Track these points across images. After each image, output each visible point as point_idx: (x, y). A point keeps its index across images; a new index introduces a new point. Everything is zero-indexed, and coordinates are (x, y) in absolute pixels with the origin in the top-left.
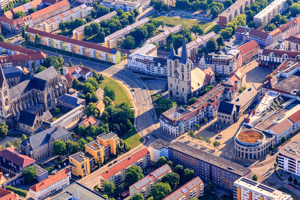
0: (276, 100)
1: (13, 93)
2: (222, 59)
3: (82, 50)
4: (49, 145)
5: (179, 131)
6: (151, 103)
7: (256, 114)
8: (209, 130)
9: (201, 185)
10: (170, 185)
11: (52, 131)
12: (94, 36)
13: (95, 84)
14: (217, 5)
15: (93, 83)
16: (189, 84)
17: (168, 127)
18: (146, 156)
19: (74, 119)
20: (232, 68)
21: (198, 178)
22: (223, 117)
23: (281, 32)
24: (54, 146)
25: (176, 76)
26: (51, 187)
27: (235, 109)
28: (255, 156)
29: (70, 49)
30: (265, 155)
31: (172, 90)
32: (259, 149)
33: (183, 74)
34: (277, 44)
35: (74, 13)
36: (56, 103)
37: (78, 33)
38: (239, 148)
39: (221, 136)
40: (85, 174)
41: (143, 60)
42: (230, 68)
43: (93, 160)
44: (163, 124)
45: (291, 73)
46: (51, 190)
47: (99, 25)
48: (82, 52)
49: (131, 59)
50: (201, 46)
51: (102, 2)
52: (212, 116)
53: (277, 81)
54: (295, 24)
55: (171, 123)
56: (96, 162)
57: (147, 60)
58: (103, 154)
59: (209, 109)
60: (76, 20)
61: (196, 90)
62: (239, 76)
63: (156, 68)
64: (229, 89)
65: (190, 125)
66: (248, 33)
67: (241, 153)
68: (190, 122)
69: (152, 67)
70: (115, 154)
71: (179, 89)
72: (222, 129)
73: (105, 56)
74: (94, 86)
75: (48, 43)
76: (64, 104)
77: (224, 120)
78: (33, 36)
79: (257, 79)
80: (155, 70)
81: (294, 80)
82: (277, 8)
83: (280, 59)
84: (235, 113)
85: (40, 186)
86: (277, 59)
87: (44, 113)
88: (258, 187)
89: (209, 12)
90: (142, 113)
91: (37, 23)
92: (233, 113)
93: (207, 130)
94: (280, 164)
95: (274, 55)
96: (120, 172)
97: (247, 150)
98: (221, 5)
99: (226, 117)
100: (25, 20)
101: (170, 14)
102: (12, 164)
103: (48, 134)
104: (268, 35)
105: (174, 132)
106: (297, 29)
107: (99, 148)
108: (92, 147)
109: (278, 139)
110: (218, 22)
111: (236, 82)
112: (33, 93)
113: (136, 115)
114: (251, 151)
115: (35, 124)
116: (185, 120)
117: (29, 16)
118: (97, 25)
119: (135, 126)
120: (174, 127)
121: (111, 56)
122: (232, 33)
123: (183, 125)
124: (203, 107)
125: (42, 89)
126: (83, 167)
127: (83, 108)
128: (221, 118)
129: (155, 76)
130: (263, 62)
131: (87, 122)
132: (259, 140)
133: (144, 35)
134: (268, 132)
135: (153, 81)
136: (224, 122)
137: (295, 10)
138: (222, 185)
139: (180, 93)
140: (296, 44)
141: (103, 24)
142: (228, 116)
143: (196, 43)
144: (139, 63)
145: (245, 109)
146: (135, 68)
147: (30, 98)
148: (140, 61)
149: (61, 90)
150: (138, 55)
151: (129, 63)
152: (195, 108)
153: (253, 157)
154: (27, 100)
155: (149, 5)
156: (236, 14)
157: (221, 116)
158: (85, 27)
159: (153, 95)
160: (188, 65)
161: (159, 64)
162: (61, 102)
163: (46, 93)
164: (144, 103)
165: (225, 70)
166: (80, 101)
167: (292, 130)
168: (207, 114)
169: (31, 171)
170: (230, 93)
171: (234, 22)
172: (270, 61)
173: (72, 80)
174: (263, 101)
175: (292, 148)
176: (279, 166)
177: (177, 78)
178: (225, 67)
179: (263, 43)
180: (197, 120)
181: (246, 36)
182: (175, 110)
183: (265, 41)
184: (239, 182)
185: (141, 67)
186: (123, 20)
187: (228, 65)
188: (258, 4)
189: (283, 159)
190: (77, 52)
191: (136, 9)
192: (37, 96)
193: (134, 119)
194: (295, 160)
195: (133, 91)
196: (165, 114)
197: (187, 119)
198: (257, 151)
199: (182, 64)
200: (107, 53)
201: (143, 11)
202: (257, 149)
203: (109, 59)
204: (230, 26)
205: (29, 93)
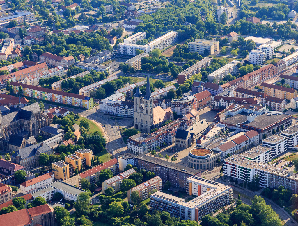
0: (224, 130)
1: (4, 121)
2: (180, 103)
3: (60, 98)
4: (35, 158)
5: (143, 151)
6: (120, 134)
7: (206, 138)
8: (168, 152)
9: (160, 182)
10: (135, 181)
11: (38, 146)
12: (70, 90)
13: (72, 119)
14: (177, 68)
15: (70, 118)
16: (151, 118)
17: (134, 148)
18: (116, 164)
19: (55, 143)
20: (188, 110)
21: (158, 177)
22: (179, 142)
23: (230, 86)
24: (40, 157)
25: (141, 111)
26: (38, 185)
27: (189, 135)
28: (205, 167)
29: (50, 98)
30: (213, 167)
31: (137, 124)
32: (208, 161)
33: (146, 109)
34: (226, 93)
35: (52, 73)
36: (39, 132)
37: (56, 86)
38: (192, 161)
39: (178, 155)
40: (65, 177)
41: (113, 104)
42: (186, 110)
43: (72, 168)
44: (130, 146)
45: (237, 112)
46: (38, 187)
47: (75, 80)
48: (60, 100)
49: (102, 104)
50: (163, 96)
51: (76, 65)
52: (170, 141)
53: (225, 117)
54: (242, 81)
55: (136, 144)
56: (74, 169)
57: (116, 103)
58: (80, 164)
59: (168, 136)
60: (54, 77)
61: (157, 124)
62: (193, 114)
63: (124, 110)
64: (185, 122)
65: (152, 147)
66: (202, 86)
67: (193, 165)
68: (152, 145)
69: (121, 109)
70: (90, 165)
71: (143, 123)
72: (178, 151)
73: (80, 102)
74: (71, 120)
75: (30, 94)
76: (46, 134)
77: (181, 145)
78: (17, 89)
79: (209, 119)
80: (123, 112)
81: (239, 117)
82: (228, 69)
83: (228, 104)
84: (189, 138)
85: (29, 183)
86: (226, 104)
87: (30, 138)
88: (205, 181)
89: (170, 74)
90: (112, 141)
91: (19, 81)
92: (188, 138)
93: (166, 151)
94: (225, 170)
95: (224, 101)
96: (95, 174)
97: (198, 162)
98: (180, 68)
99: (182, 142)
100: (9, 77)
101: (136, 75)
102: (5, 170)
103: (34, 149)
104: (219, 86)
105: (139, 151)
106: (244, 85)
107: (77, 159)
108: (71, 158)
109: (224, 155)
110: (177, 81)
111: (191, 118)
112: (20, 122)
113: (107, 142)
114: (201, 162)
115: (22, 145)
116: (148, 143)
117: (12, 74)
118: (73, 80)
119: (106, 148)
120: (139, 147)
121: (85, 102)
122: (189, 88)
123: (146, 146)
124: (163, 134)
125: (28, 119)
126: (64, 171)
127: (62, 136)
128: (178, 143)
129: (123, 117)
130: (214, 107)
131: (67, 143)
132: (208, 154)
133: (114, 88)
134: (216, 150)
135: (121, 120)
136: (181, 146)
137: (244, 71)
138: (177, 185)
139: (144, 126)
140: (242, 94)
141: (78, 80)
142: (183, 140)
143: (158, 93)
144: (109, 106)
145: (198, 137)
146: (106, 112)
147: (18, 126)
148: (111, 105)
149: (43, 123)
150: (109, 100)
151: (101, 107)
152: (156, 134)
153: (203, 168)
154: (15, 127)
155: (117, 69)
156: (193, 73)
157: (178, 141)
158: (63, 82)
159: (121, 129)
160: (151, 101)
161: (127, 107)
162: (44, 132)
163: (31, 122)
164: (114, 134)
165: (182, 112)
166: (59, 130)
167: (235, 150)
168: (166, 140)
169: (21, 173)
170: (186, 126)
171: (191, 79)
172: (220, 105)
173: (52, 117)
174: (213, 130)
175: (234, 158)
176: (224, 173)
177: (142, 113)
178: (182, 110)
179: (215, 93)
180: (158, 144)
181: (201, 88)
182: (140, 136)
183: (217, 91)
184: (190, 179)
185: (111, 110)
186: (95, 77)
187: (185, 107)
188: (212, 67)
189: (227, 166)
190: (56, 100)
191: (106, 71)
192: (23, 125)
193: (105, 144)
194: (236, 166)
195: (104, 126)
196: (132, 137)
197: (150, 142)
198: (206, 163)
199: (146, 100)
200: (82, 100)
201: (113, 73)
202: (206, 161)
203: (83, 105)
204: (187, 82)
205: (17, 122)
